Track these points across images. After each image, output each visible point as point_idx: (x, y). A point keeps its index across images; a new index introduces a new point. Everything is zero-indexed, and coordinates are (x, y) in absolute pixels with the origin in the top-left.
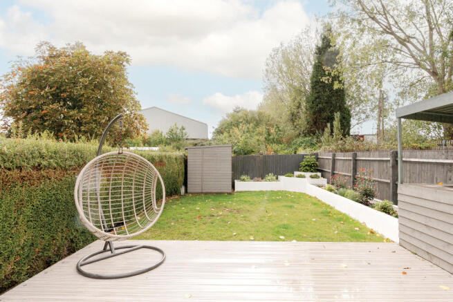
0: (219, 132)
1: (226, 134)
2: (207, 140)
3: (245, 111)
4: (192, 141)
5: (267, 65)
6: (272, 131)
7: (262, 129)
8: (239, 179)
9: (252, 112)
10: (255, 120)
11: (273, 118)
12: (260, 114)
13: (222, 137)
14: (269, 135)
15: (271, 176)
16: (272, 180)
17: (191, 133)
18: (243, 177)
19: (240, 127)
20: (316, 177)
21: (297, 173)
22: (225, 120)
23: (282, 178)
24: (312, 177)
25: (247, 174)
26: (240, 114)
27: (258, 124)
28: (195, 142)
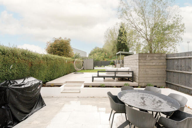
0: (90, 55)
1: (92, 55)
2: (86, 57)
3: (98, 48)
4: (82, 58)
5: (105, 34)
6: (106, 54)
7: (103, 54)
8: (95, 67)
9: (101, 48)
10: (101, 51)
11: (107, 51)
12: (103, 49)
13: (91, 56)
14: (105, 56)
15: (103, 66)
16: (103, 67)
17: (82, 55)
18: (96, 66)
19: (97, 53)
20: (113, 66)
21: (109, 65)
22: (92, 51)
23: (105, 66)
24: (112, 66)
25: (97, 65)
26: (97, 49)
27: (102, 52)
28: (83, 58)
